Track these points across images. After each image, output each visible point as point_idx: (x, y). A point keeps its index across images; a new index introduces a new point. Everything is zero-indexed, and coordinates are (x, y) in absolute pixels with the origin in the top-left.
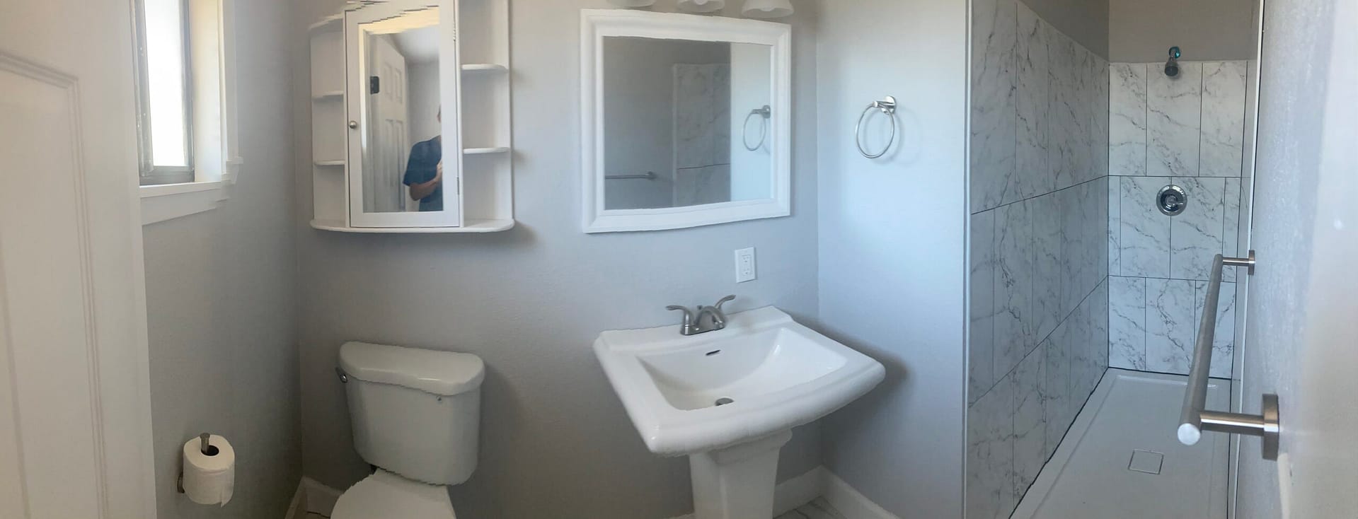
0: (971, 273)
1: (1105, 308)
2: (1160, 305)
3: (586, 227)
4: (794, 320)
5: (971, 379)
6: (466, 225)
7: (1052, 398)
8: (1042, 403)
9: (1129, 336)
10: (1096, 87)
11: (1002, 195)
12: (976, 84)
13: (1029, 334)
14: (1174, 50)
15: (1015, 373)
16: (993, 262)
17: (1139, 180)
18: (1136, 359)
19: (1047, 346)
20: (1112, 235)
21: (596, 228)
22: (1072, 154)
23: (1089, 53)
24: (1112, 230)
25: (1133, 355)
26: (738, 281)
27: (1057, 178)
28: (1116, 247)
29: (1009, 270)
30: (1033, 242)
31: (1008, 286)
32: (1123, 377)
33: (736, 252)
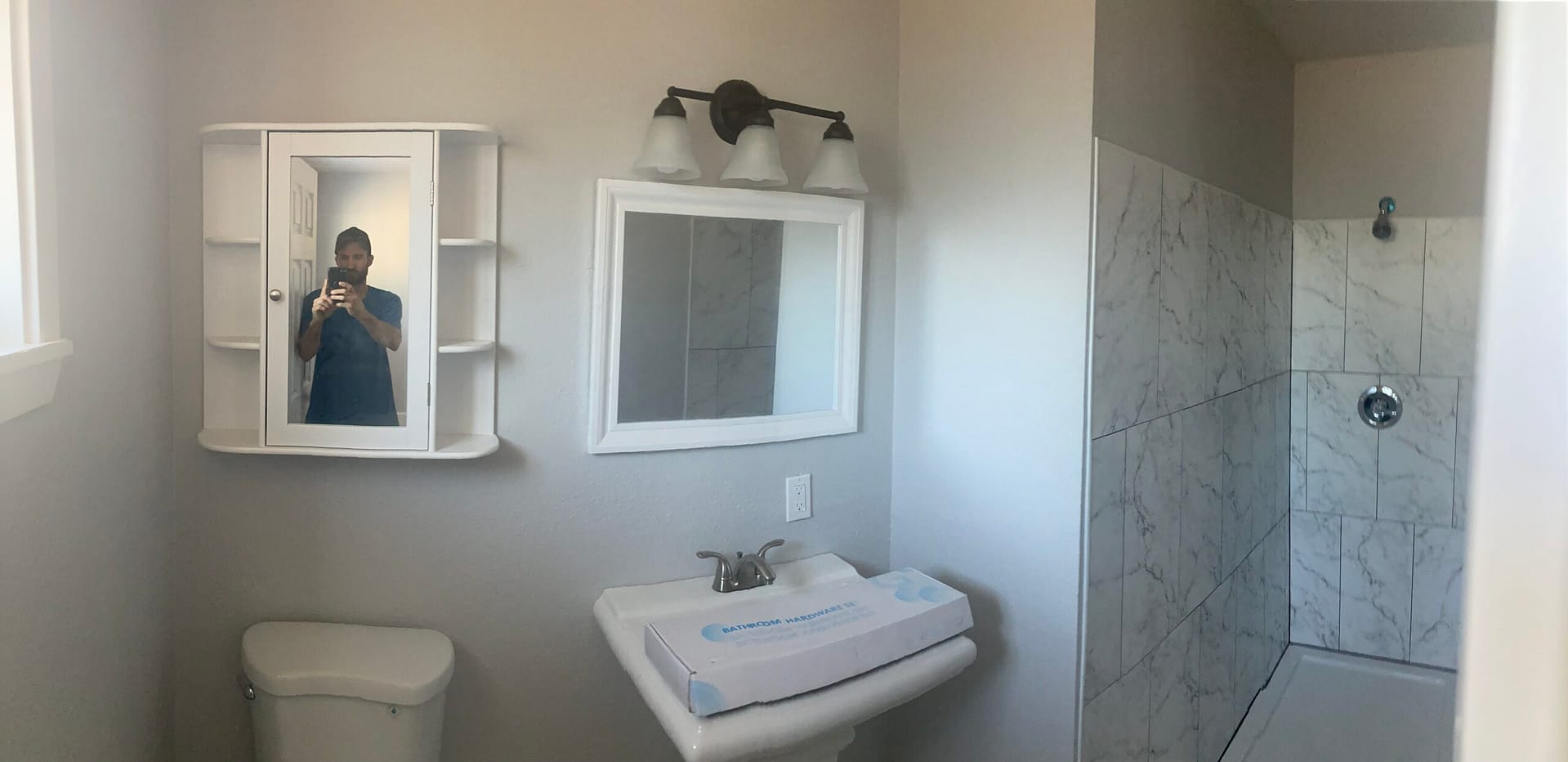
0: (1091, 520)
1: (1285, 559)
2: (1362, 556)
3: (592, 446)
4: (859, 573)
5: (1088, 665)
6: (437, 448)
7: (1207, 693)
8: (1192, 701)
9: (1316, 598)
10: (1272, 255)
11: (1139, 410)
12: (1102, 275)
13: (1174, 602)
14: (1386, 203)
15: (1153, 658)
16: (1123, 502)
17: (1335, 378)
18: (1327, 634)
19: (1201, 616)
20: (1296, 454)
21: (606, 446)
22: (1241, 347)
23: (1262, 210)
24: (1296, 445)
25: (1323, 626)
26: (788, 521)
27: (1218, 382)
28: (1301, 468)
29: (1147, 512)
30: (1183, 470)
31: (1144, 535)
32: (1309, 657)
33: (787, 480)
